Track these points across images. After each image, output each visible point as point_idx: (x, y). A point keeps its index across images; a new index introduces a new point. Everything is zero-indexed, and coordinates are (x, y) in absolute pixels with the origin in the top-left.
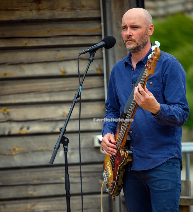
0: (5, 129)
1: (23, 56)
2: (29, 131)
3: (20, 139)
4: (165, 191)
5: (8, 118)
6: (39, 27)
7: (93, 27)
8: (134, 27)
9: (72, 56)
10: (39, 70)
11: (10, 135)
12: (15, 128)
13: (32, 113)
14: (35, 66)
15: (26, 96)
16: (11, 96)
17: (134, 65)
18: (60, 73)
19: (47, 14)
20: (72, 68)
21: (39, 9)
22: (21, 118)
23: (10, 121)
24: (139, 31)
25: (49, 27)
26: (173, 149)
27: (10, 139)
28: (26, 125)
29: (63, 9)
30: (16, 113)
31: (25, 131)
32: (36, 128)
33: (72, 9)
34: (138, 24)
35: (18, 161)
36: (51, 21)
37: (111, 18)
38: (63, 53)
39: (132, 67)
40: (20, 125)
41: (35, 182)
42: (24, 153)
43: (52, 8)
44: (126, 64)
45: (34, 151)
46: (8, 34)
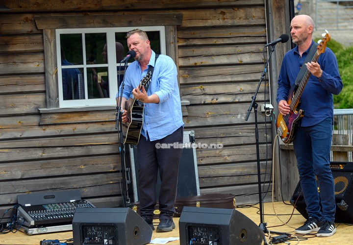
0: (201, 100)
1: (213, 50)
2: (217, 101)
3: (211, 106)
4: (322, 139)
5: (204, 92)
6: (224, 30)
7: (261, 31)
8: (296, 27)
9: (247, 51)
10: (224, 60)
11: (205, 104)
12: (208, 99)
13: (220, 89)
14: (221, 57)
15: (216, 77)
16: (206, 78)
17: (301, 54)
18: (238, 62)
19: (229, 22)
20: (246, 59)
21: (224, 19)
22: (212, 92)
23: (205, 94)
24: (299, 30)
25: (231, 30)
26: (329, 111)
27: (204, 106)
28: (215, 97)
29: (240, 18)
30: (209, 89)
31: (215, 101)
32: (222, 99)
33: (246, 18)
34: (299, 25)
35: (210, 121)
36: (232, 27)
37: (272, 25)
38: (240, 49)
39: (299, 55)
40: (212, 97)
41: (222, 135)
42: (214, 116)
43: (233, 18)
44: (295, 53)
45: (221, 115)
46: (203, 36)
